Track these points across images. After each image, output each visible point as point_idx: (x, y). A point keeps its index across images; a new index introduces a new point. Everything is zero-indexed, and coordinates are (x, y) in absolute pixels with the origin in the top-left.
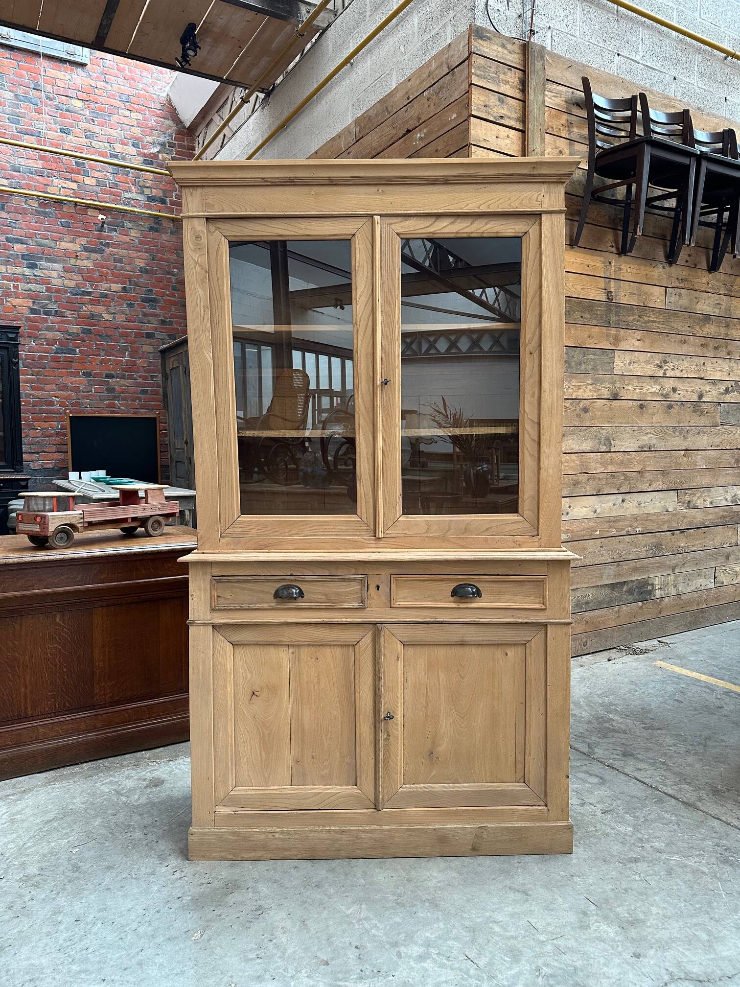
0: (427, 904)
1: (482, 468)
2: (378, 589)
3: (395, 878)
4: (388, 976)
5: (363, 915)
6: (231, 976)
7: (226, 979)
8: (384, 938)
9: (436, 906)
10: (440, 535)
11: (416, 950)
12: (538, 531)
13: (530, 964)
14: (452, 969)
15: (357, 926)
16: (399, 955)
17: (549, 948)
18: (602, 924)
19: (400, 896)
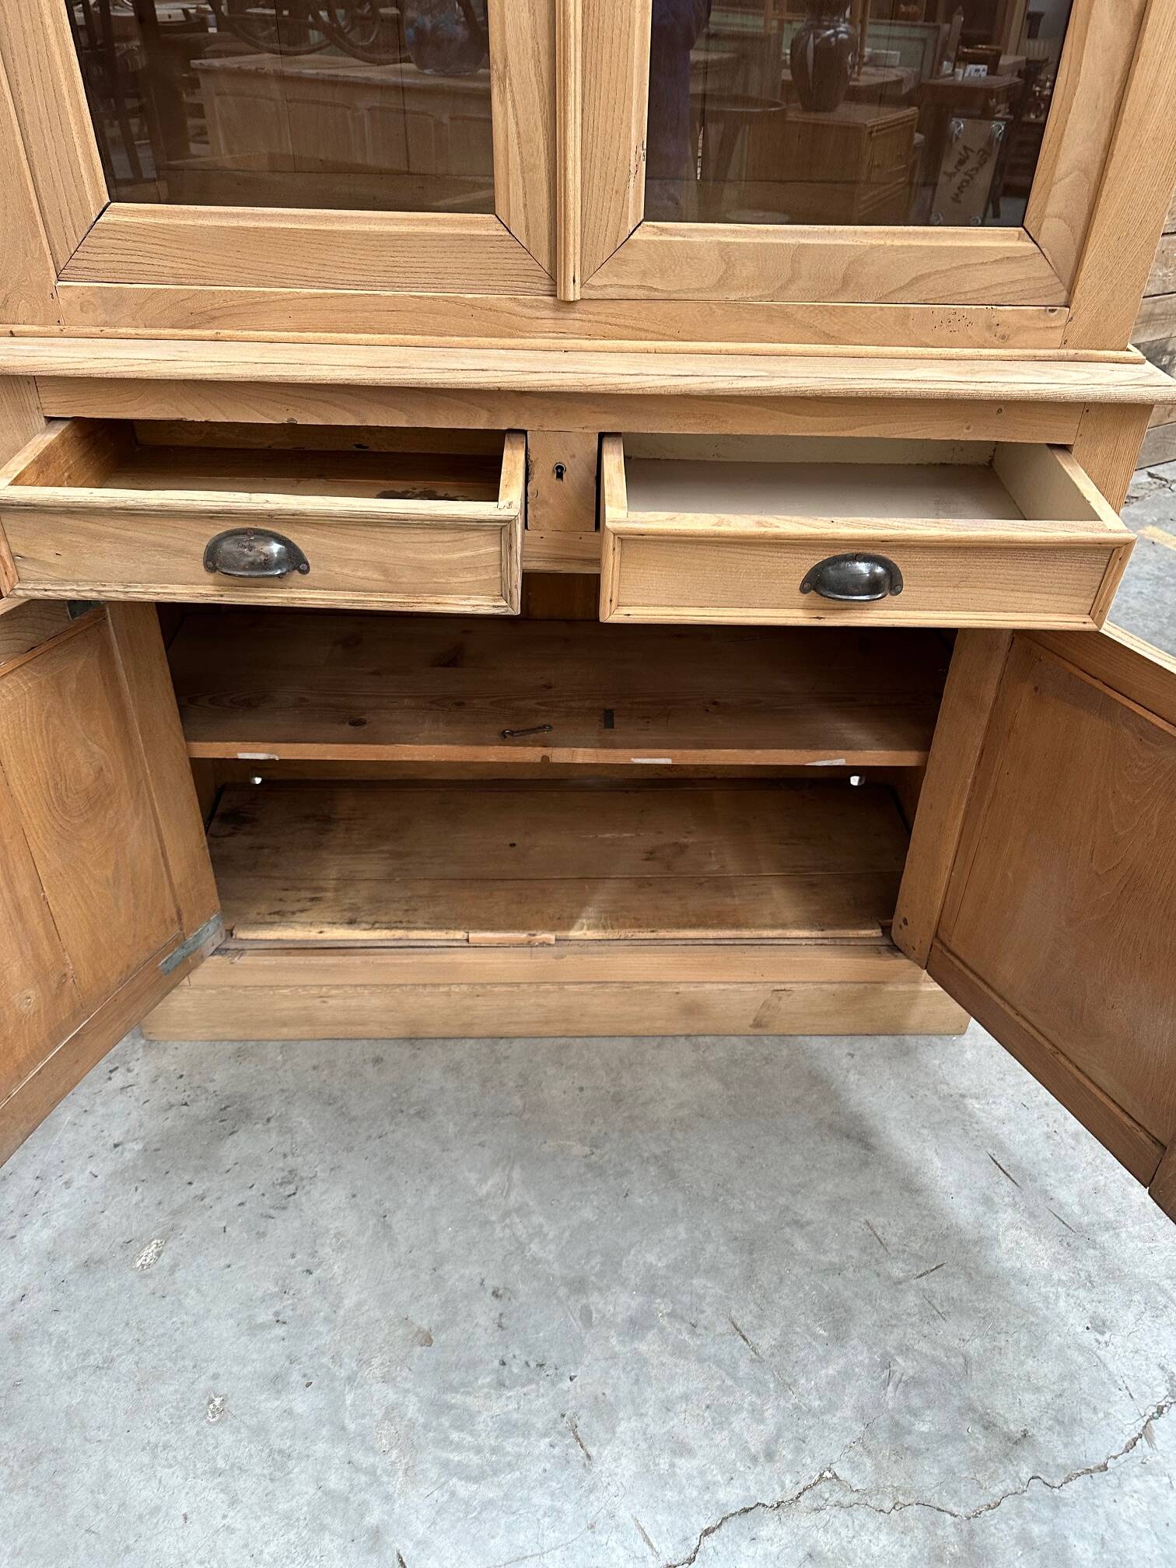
0: (653, 1170)
1: (836, 34)
2: (560, 476)
3: (587, 1093)
4: (559, 1377)
5: (514, 1199)
6: (215, 1377)
7: (202, 1384)
8: (556, 1266)
9: (673, 1175)
10: (761, 298)
11: (624, 1303)
12: (1071, 291)
13: (870, 1348)
14: (701, 1360)
15: (498, 1232)
16: (586, 1316)
17: (911, 1300)
18: (1025, 1234)
19: (595, 1145)
